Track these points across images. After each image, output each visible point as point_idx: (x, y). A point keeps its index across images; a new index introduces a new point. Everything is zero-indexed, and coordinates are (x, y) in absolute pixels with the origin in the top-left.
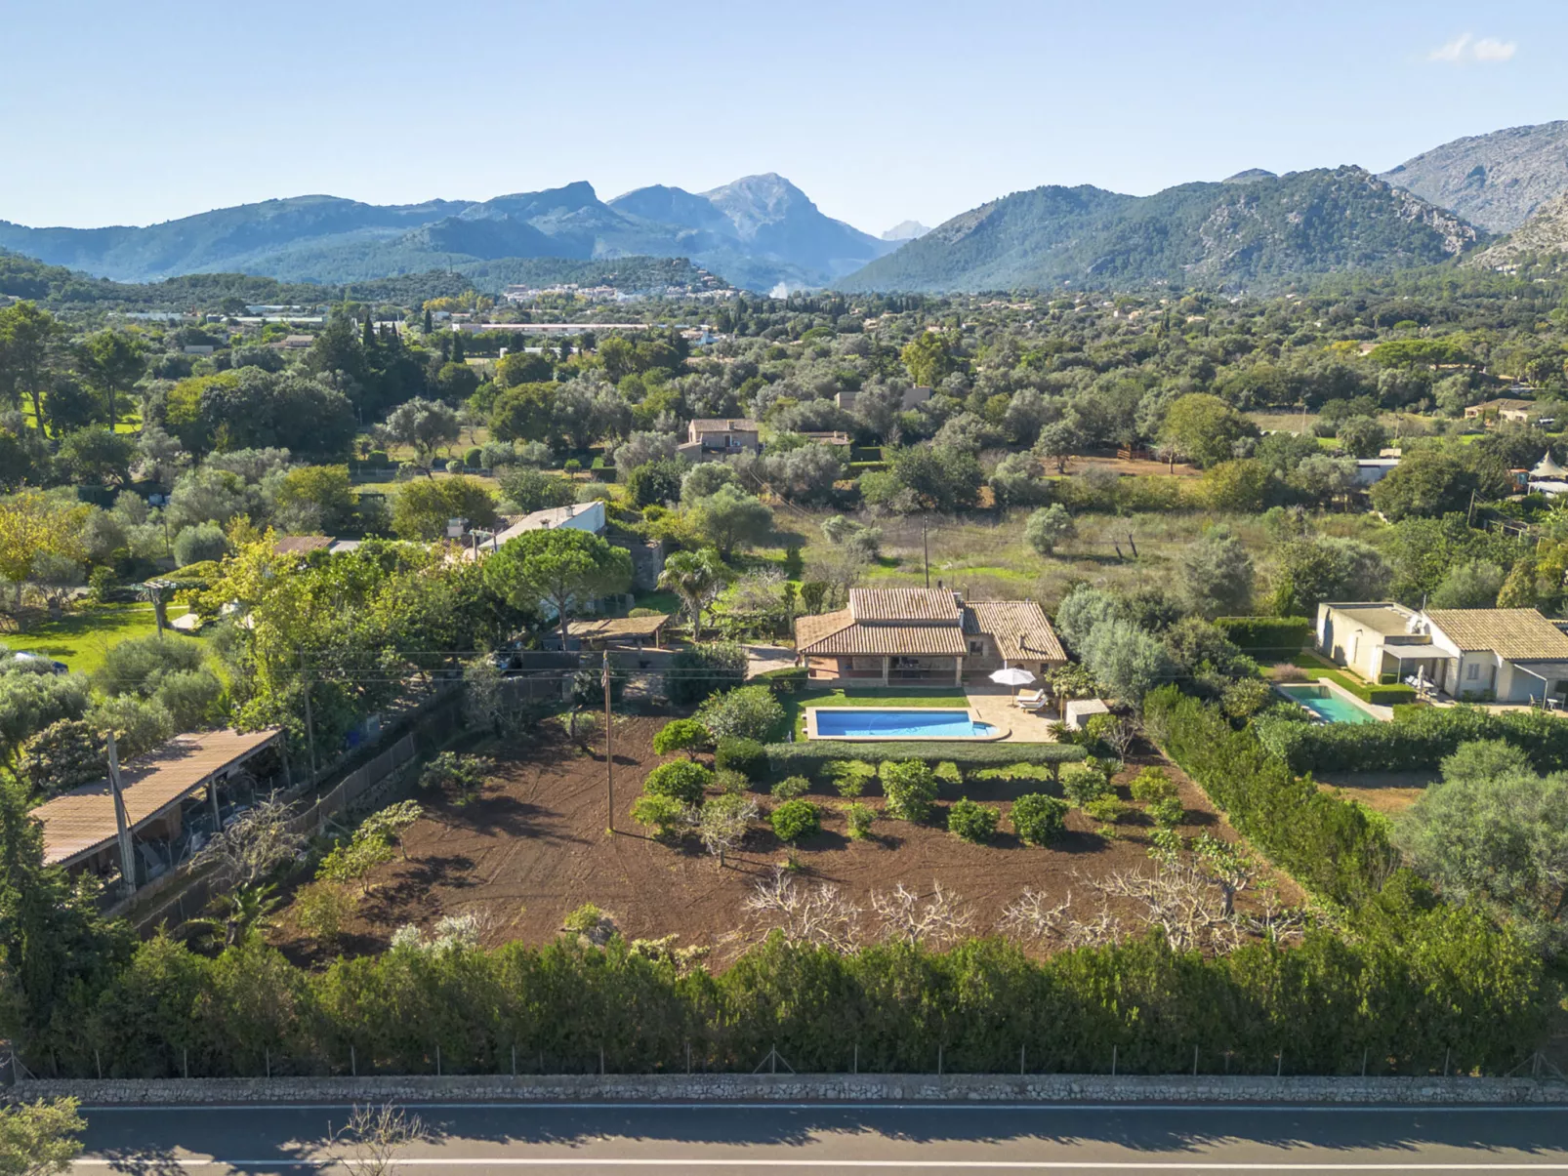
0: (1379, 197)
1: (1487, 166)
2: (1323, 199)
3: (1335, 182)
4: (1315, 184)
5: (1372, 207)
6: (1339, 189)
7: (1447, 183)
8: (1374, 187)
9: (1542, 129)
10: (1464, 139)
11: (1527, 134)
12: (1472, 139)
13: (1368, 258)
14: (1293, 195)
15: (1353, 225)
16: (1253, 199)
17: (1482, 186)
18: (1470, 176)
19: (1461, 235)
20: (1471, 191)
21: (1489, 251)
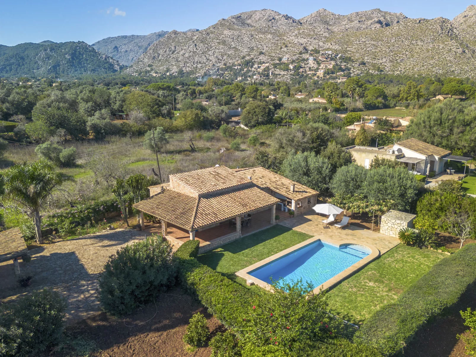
0: (93, 52)
1: (118, 46)
2: (75, 51)
3: (78, 46)
4: (72, 46)
5: (91, 55)
6: (80, 48)
7: (108, 50)
8: (90, 49)
9: (130, 37)
10: (110, 37)
11: (126, 38)
12: (112, 38)
13: (94, 70)
14: (65, 49)
15: (87, 60)
16: (52, 50)
17: (118, 52)
18: (114, 48)
19: (118, 65)
20: (115, 53)
21: (128, 69)
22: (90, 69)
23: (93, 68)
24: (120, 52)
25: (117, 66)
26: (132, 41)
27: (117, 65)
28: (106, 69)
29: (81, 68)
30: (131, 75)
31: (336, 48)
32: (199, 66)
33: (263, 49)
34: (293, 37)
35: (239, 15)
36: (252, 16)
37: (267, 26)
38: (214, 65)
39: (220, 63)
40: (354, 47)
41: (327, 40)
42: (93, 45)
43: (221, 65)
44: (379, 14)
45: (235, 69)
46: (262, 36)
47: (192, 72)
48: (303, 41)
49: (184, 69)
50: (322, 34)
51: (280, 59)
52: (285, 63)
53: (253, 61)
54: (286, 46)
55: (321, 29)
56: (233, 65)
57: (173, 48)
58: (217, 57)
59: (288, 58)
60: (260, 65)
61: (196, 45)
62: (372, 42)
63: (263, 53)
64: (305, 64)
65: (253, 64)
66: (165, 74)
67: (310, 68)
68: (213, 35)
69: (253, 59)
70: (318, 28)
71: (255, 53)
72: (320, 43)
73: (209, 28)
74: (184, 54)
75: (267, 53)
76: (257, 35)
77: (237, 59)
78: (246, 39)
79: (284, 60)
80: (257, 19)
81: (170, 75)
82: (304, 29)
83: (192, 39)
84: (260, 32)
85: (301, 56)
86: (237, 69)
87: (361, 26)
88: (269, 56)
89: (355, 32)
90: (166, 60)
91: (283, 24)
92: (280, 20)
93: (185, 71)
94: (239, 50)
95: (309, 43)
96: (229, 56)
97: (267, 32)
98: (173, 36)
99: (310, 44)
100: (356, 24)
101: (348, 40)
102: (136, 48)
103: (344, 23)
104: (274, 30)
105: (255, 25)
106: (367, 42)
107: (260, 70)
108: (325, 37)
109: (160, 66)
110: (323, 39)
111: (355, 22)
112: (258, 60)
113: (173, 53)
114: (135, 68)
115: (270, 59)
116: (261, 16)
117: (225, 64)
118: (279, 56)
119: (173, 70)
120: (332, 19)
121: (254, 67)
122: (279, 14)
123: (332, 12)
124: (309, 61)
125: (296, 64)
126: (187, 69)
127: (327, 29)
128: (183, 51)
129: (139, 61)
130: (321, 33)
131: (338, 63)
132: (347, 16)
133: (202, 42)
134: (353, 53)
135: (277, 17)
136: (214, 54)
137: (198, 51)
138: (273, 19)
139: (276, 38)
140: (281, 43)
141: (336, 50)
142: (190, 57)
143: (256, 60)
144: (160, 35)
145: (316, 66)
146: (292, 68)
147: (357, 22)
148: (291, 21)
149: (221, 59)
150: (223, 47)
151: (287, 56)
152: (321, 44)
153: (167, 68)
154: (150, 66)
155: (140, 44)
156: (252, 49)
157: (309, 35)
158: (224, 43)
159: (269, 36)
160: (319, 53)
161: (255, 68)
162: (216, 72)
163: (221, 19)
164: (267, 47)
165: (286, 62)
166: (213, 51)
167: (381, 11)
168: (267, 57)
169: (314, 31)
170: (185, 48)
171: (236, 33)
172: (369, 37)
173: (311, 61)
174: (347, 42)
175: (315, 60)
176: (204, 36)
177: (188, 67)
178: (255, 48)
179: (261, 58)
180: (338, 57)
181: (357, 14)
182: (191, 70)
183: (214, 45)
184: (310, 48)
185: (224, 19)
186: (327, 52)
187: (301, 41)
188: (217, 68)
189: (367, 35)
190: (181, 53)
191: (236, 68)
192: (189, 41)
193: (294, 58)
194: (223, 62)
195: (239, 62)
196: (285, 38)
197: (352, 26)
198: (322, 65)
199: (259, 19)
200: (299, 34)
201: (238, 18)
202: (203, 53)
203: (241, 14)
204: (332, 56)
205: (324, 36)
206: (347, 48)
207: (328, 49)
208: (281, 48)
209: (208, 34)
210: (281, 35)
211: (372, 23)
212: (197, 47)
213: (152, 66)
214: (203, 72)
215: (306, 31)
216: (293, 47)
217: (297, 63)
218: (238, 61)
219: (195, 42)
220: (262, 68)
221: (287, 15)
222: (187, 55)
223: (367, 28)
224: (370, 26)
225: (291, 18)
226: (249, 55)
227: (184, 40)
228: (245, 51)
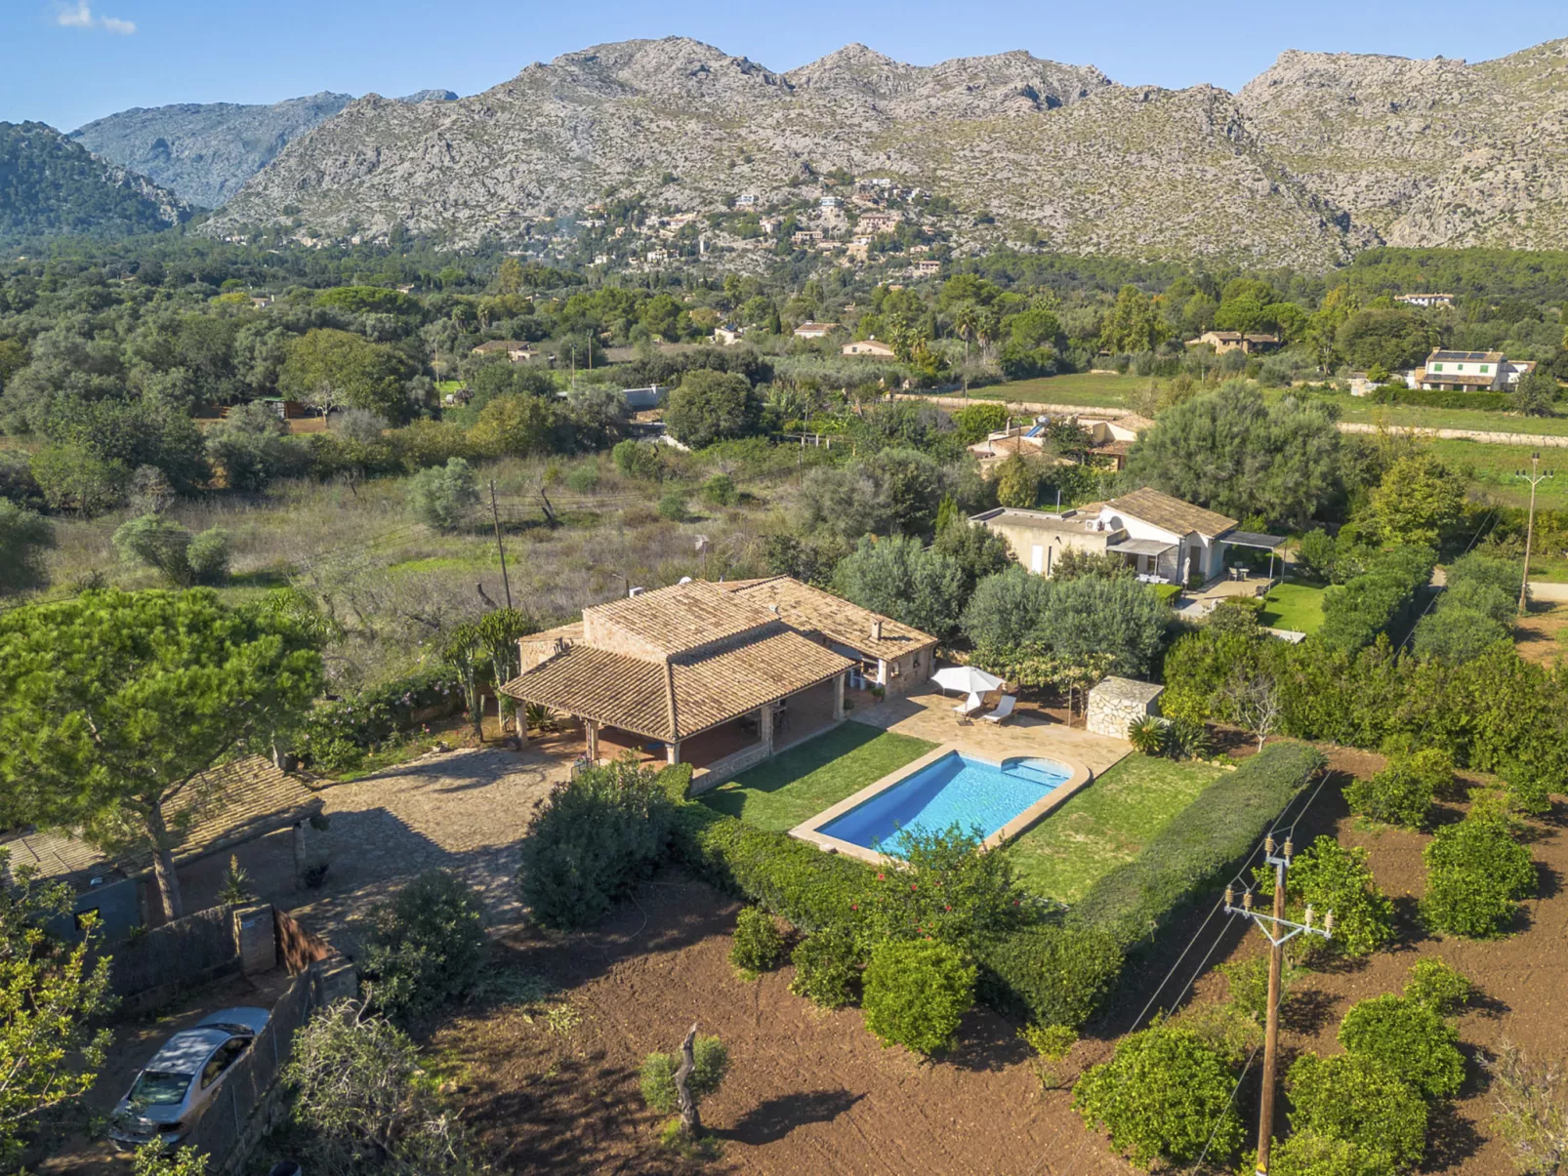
0: (78, 159)
1: (169, 139)
2: (14, 155)
3: (23, 139)
5: (73, 167)
6: (29, 146)
7: (132, 153)
8: (69, 147)
9: (210, 109)
10: (137, 110)
11: (198, 112)
12: (146, 111)
13: (83, 222)
15: (57, 186)
17: (168, 158)
18: (154, 147)
19: (174, 204)
20: (160, 162)
21: (211, 221)
22: (71, 218)
23: (82, 215)
24: (178, 159)
25: (169, 208)
26: (220, 123)
27: (169, 203)
28: (129, 218)
29: (36, 213)
30: (224, 242)
31: (904, 169)
32: (463, 214)
33: (676, 167)
34: (770, 132)
35: (591, 53)
36: (631, 56)
37: (684, 93)
38: (513, 213)
39: (533, 206)
40: (957, 168)
41: (876, 143)
42: (78, 133)
43: (538, 215)
44: (1027, 69)
45: (584, 227)
46: (668, 124)
47: (438, 236)
48: (801, 145)
49: (411, 224)
50: (860, 125)
51: (731, 201)
52: (745, 215)
53: (643, 203)
54: (749, 160)
55: (853, 107)
56: (577, 214)
57: (370, 155)
58: (522, 188)
59: (756, 198)
60: (666, 219)
61: (449, 146)
62: (1012, 155)
63: (674, 180)
64: (810, 219)
65: (644, 215)
66: (344, 240)
67: (825, 231)
68: (507, 115)
69: (642, 197)
70: (847, 105)
71: (647, 177)
72: (853, 153)
73: (493, 91)
74: (411, 175)
75: (688, 180)
76: (652, 121)
77: (591, 195)
78: (617, 132)
79: (744, 203)
80: (650, 68)
81: (365, 243)
82: (802, 107)
83: (435, 126)
84: (663, 111)
85: (796, 191)
86: (590, 230)
87: (976, 102)
88: (696, 189)
89: (957, 121)
90: (348, 194)
91: (734, 86)
92: (726, 74)
93: (415, 232)
94: (597, 167)
95: (821, 150)
96: (562, 185)
97: (684, 112)
98: (370, 113)
99: (824, 155)
100: (958, 95)
101: (937, 145)
102: (236, 149)
103: (925, 91)
104: (709, 106)
105: (644, 87)
106: (995, 154)
107: (668, 234)
108: (869, 134)
109: (325, 214)
110: (863, 141)
111: (958, 89)
112: (661, 200)
113: (370, 171)
114: (237, 217)
115: (698, 200)
116: (664, 58)
117: (551, 213)
118: (728, 189)
119: (375, 229)
120: (887, 78)
121: (648, 222)
122: (722, 56)
123: (887, 56)
124: (823, 208)
125: (781, 218)
126: (423, 226)
127: (874, 108)
128: (407, 164)
129: (250, 195)
130: (856, 121)
131: (912, 215)
132: (932, 70)
133: (470, 137)
134: (956, 185)
135: (714, 65)
136: (513, 178)
137: (457, 167)
138: (703, 69)
139: (716, 134)
140: (730, 149)
141: (903, 176)
142: (430, 184)
143: (653, 201)
144: (322, 106)
145: (843, 225)
146: (769, 230)
147: (961, 89)
148: (760, 79)
149: (538, 193)
150: (543, 155)
151: (753, 191)
152: (857, 155)
153: (350, 221)
154: (289, 211)
155: (247, 135)
156: (639, 165)
157: (820, 125)
158: (544, 141)
159: (693, 126)
160: (852, 183)
161: (650, 228)
162: (521, 235)
163: (531, 63)
164: (686, 159)
165: (751, 210)
166: (509, 167)
167: (1031, 58)
168: (687, 191)
169: (833, 114)
170: (412, 154)
171: (585, 112)
172: (1001, 138)
173: (828, 206)
174: (937, 151)
175: (839, 205)
176: (476, 117)
177: (426, 218)
178: (647, 162)
179: (667, 195)
180: (910, 199)
181: (963, 65)
182: (434, 227)
183: (510, 147)
184: (824, 167)
185: (540, 66)
186: (875, 181)
187: (794, 145)
188: (523, 225)
189: (993, 131)
190: (401, 170)
191: (589, 224)
192: (426, 132)
193: (776, 197)
194: (544, 206)
195: (598, 204)
196: (743, 132)
197: (949, 101)
198: (863, 223)
199: (657, 70)
200: (788, 120)
201: (588, 61)
202: (475, 174)
203: (598, 49)
204: (891, 195)
205: (863, 129)
206: (935, 170)
207: (879, 172)
208: (733, 165)
209: (490, 111)
210: (729, 123)
211: (1006, 96)
212: (454, 153)
213: (299, 211)
214: (478, 235)
215: (808, 112)
216: (768, 164)
217: (785, 214)
218: (592, 201)
219: (447, 136)
220: (673, 226)
221: (746, 60)
222: (419, 179)
223: (992, 109)
224: (1002, 103)
225: (758, 68)
226: (630, 184)
227: (406, 129)
228: (616, 170)
